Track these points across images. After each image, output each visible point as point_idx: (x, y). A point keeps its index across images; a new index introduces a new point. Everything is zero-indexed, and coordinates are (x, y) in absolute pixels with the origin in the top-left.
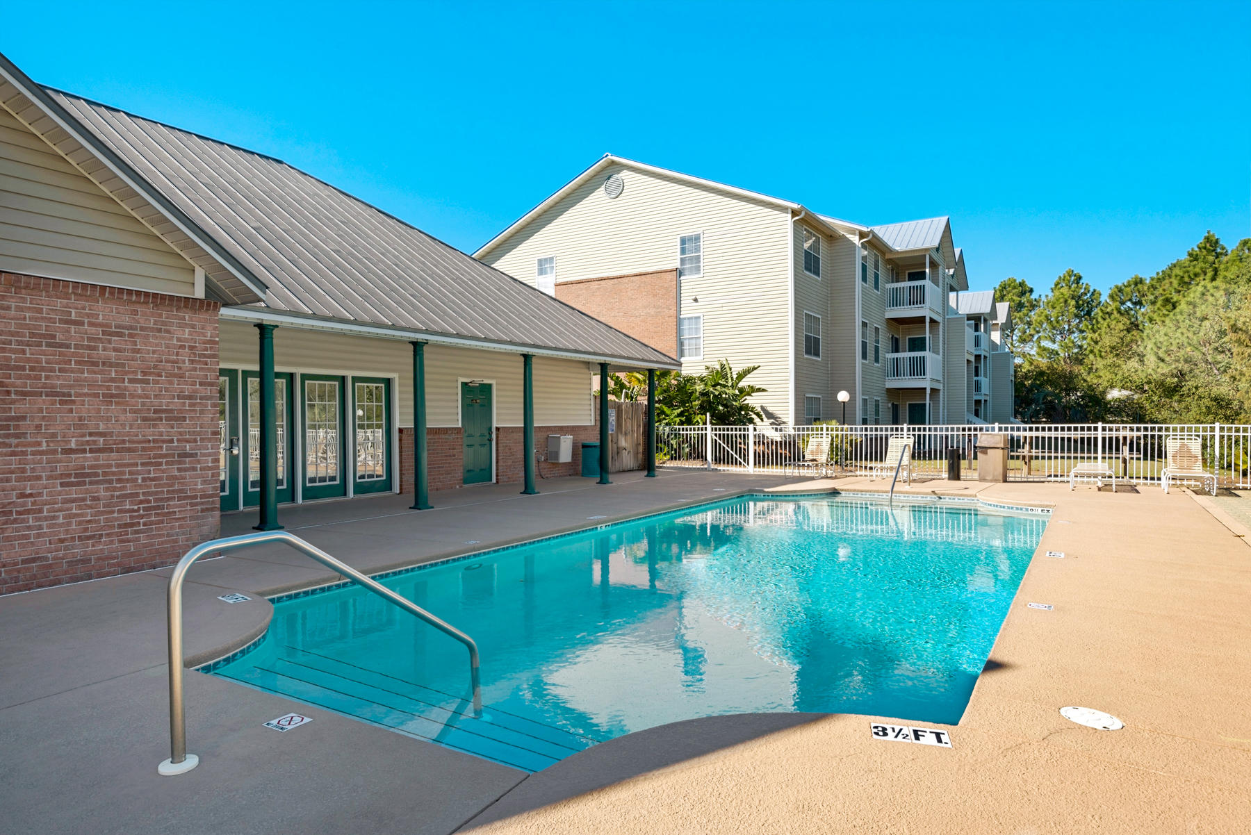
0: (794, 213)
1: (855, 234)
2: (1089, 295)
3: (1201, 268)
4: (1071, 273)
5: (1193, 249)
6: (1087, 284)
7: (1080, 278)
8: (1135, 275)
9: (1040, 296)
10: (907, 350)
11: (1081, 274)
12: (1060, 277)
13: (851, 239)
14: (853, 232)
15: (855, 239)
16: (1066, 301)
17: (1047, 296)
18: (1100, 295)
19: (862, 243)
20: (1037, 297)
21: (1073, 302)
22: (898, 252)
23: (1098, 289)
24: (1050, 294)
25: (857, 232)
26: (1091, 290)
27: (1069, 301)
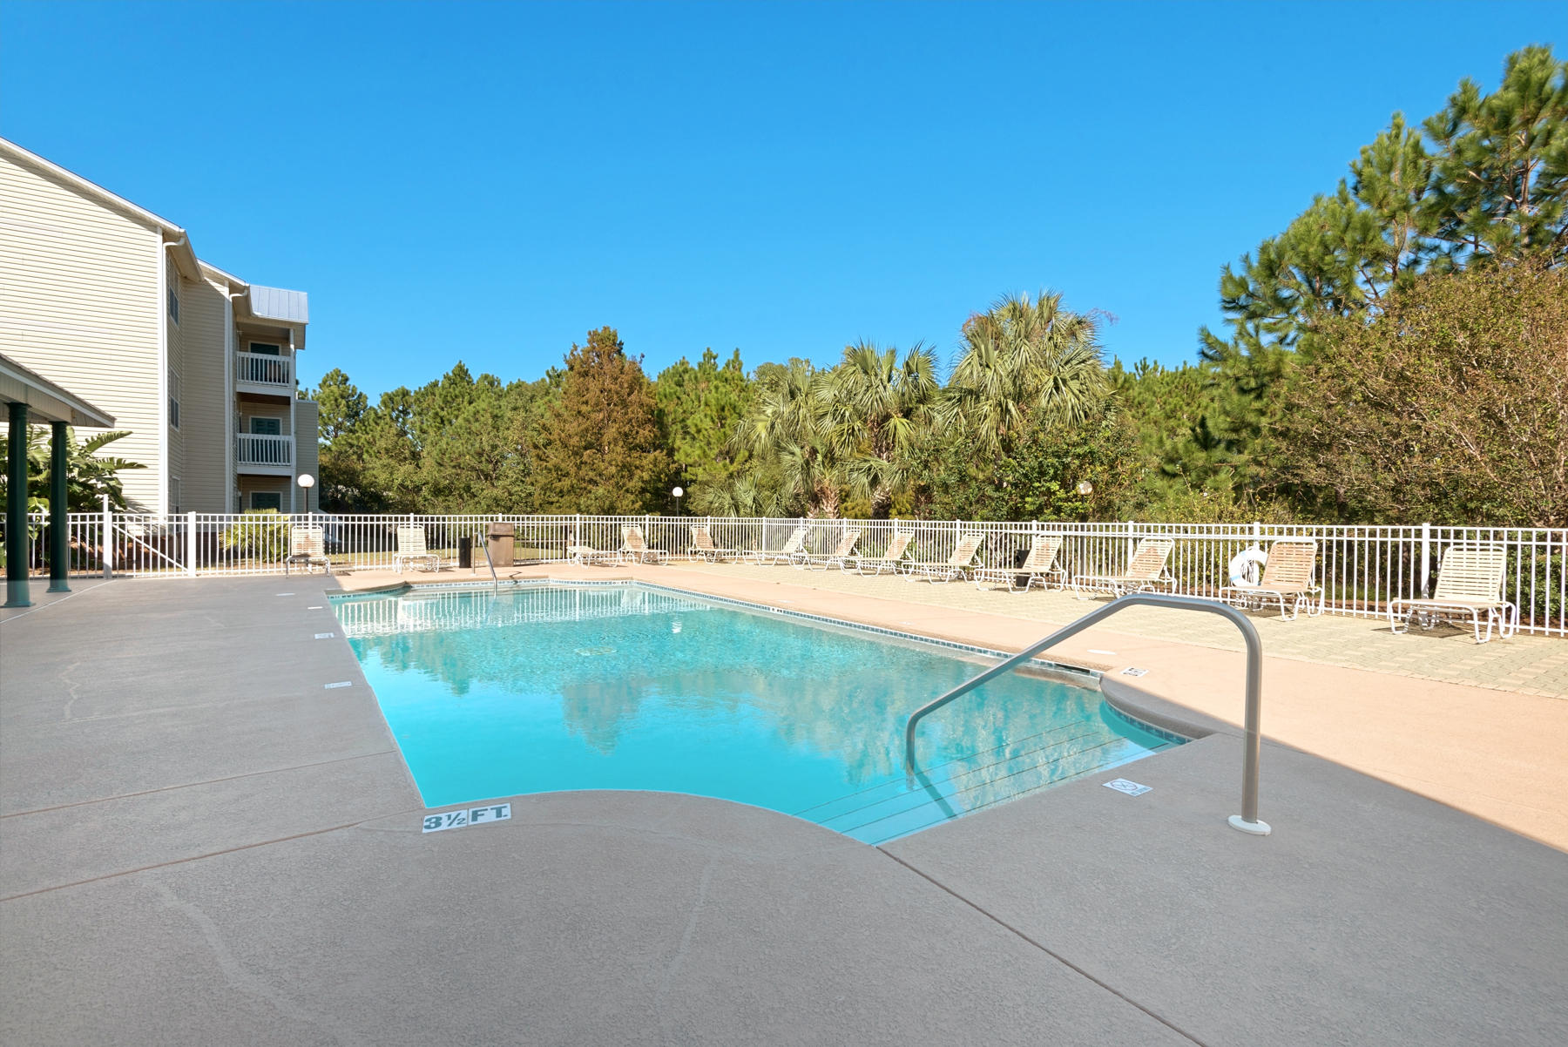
0: (167, 236)
1: (223, 284)
2: (356, 397)
3: (460, 392)
4: (338, 372)
5: (447, 374)
6: (354, 386)
7: (347, 379)
8: (402, 387)
9: (307, 389)
10: (250, 431)
11: (349, 375)
12: (327, 375)
13: (219, 289)
14: (221, 281)
15: (225, 291)
16: (336, 400)
17: (314, 391)
18: (367, 398)
19: (233, 298)
20: (304, 390)
21: (344, 402)
22: (257, 318)
23: (364, 393)
24: (318, 389)
25: (227, 283)
26: (358, 392)
27: (340, 400)
